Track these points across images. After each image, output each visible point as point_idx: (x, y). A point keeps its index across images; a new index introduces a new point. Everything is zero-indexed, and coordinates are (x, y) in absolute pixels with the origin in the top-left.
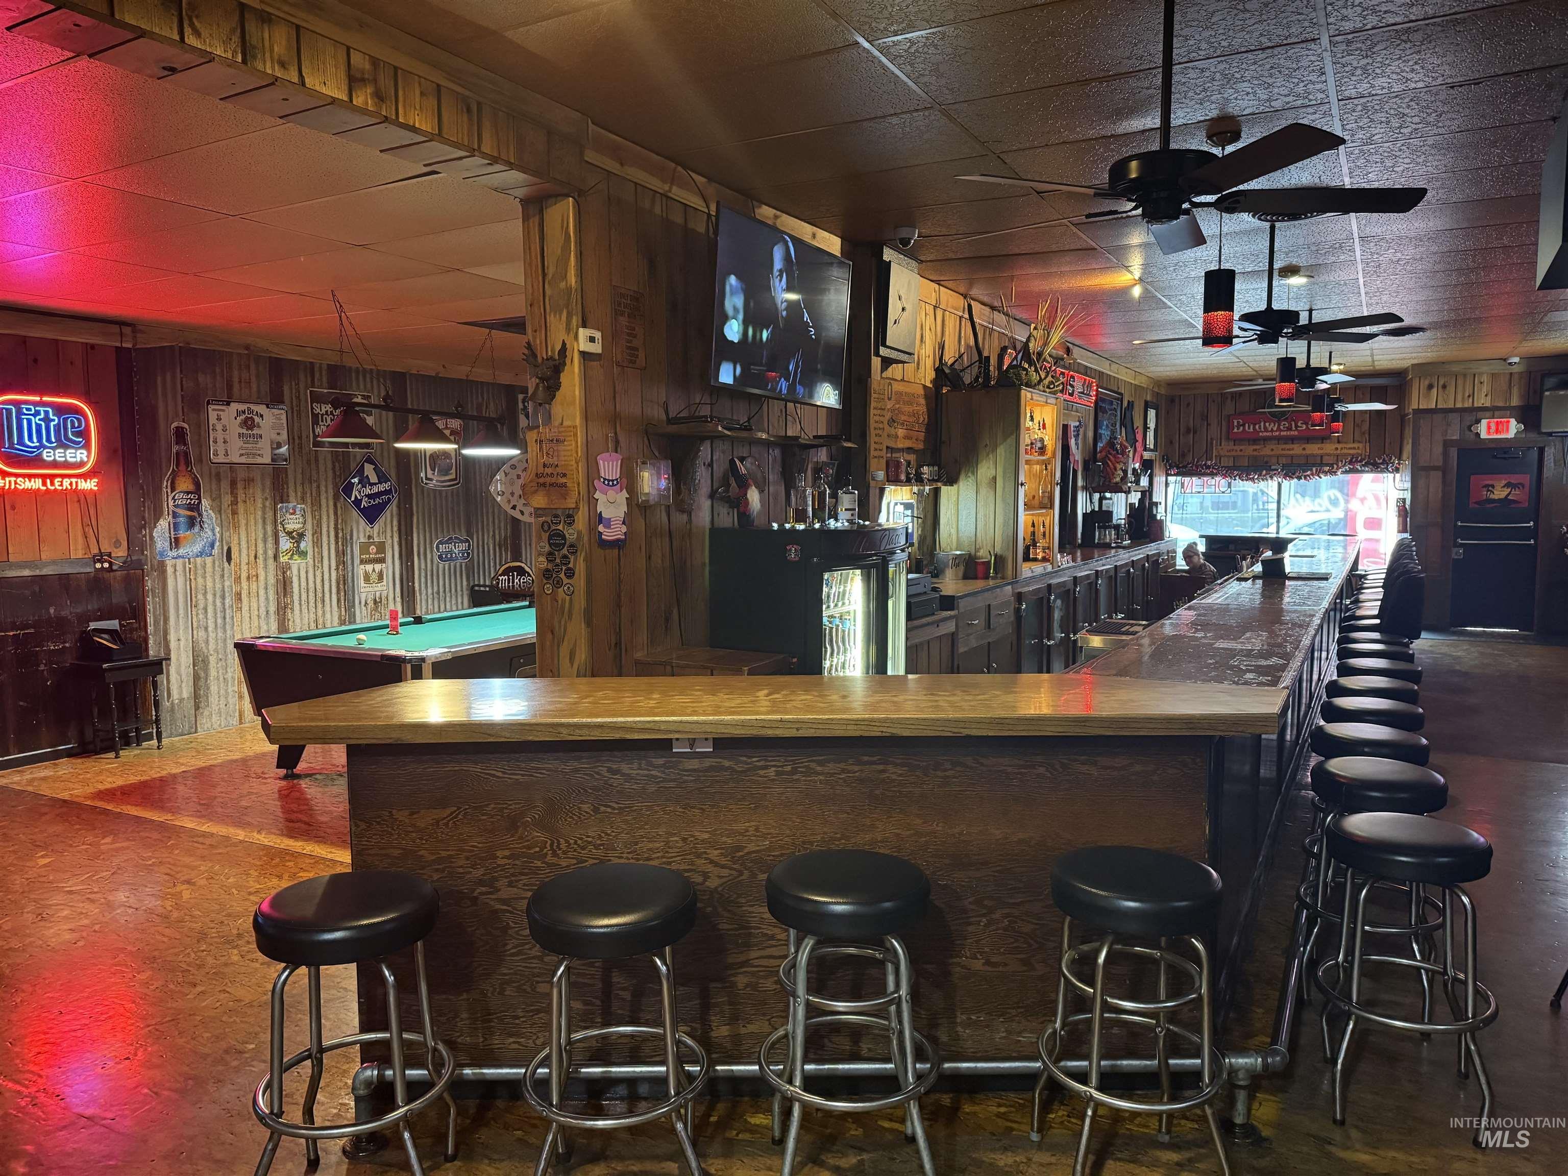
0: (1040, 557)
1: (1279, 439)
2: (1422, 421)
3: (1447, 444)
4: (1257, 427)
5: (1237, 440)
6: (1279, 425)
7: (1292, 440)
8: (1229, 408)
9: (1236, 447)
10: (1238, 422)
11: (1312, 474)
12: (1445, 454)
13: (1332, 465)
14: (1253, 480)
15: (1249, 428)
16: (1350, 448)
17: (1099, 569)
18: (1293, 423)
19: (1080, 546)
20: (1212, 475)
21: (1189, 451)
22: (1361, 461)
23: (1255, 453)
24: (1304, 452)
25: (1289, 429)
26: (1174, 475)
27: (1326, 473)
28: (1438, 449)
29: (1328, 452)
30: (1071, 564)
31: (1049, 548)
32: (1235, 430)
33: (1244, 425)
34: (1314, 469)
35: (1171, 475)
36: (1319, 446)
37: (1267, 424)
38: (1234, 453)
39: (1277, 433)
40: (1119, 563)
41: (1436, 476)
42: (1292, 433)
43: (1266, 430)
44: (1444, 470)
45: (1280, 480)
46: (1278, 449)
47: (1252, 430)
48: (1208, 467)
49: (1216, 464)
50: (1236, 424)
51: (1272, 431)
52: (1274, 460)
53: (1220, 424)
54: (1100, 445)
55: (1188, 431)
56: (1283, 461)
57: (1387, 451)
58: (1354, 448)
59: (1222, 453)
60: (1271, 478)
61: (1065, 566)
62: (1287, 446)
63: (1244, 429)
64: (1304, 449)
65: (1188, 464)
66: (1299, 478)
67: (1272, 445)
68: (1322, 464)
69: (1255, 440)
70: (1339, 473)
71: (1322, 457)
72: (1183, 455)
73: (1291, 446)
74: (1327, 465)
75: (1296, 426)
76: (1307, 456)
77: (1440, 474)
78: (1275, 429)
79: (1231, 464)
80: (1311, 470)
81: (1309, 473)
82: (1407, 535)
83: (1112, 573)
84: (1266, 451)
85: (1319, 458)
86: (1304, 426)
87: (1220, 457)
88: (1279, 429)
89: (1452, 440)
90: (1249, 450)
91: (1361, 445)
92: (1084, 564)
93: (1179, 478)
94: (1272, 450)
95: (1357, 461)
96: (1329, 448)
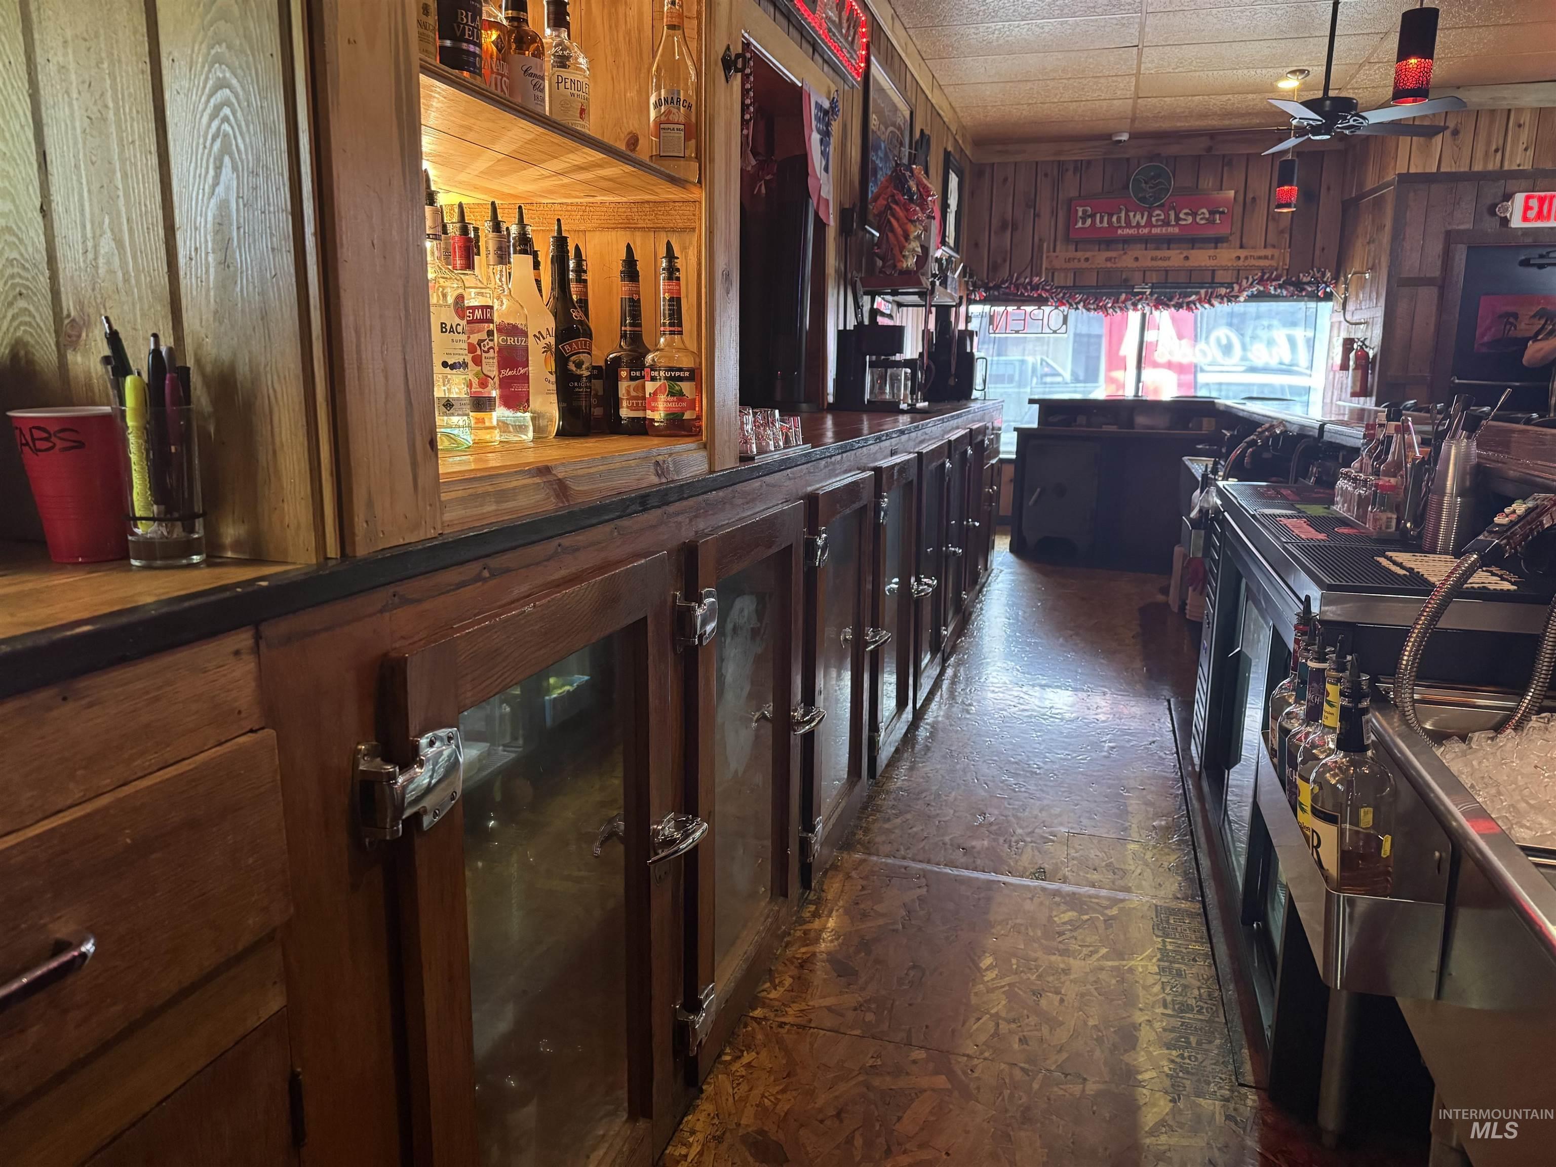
0: (658, 415)
1: (1147, 241)
2: (1411, 195)
3: (1450, 238)
4: (1114, 219)
5: (1078, 241)
6: (1150, 216)
7: (1168, 242)
8: (1070, 188)
9: (1079, 254)
10: (1084, 212)
11: (1200, 301)
12: (1447, 256)
13: (1230, 286)
14: (1104, 308)
15: (1101, 221)
16: (1260, 258)
17: (885, 463)
18: (1172, 213)
19: (831, 408)
20: (1041, 302)
21: (1005, 261)
22: (1277, 278)
23: (1109, 265)
24: (1188, 264)
25: (1166, 223)
26: (983, 301)
27: (1221, 298)
28: (1436, 248)
29: (1224, 264)
30: (799, 449)
31: (693, 375)
32: (1080, 225)
33: (1093, 216)
34: (1203, 291)
35: (975, 302)
36: (1211, 252)
37: (1132, 214)
38: (1075, 265)
39: (1146, 231)
40: (926, 448)
41: (1427, 296)
42: (1170, 230)
43: (1128, 225)
44: (1442, 284)
45: (1147, 310)
46: (1146, 257)
47: (1105, 224)
48: (1035, 288)
49: (1046, 281)
50: (1080, 214)
51: (1138, 226)
52: (1138, 276)
53: (1054, 213)
54: (873, 189)
55: (1003, 227)
56: (1154, 278)
57: (1317, 262)
58: (1266, 257)
59: (1057, 264)
60: (1135, 305)
61: (777, 456)
62: (1159, 254)
63: (1094, 222)
64: (1187, 258)
65: (1003, 282)
66: (1179, 306)
67: (1137, 251)
68: (1213, 284)
69: (1109, 241)
70: (1242, 299)
71: (1214, 271)
72: (994, 268)
73: (1167, 253)
74: (1222, 285)
75: (1178, 219)
76: (1190, 271)
77: (1434, 291)
78: (1143, 223)
79: (1070, 283)
80: (1197, 293)
81: (1193, 297)
82: (1369, 403)
83: (913, 474)
84: (1127, 260)
85: (1210, 273)
86: (1190, 220)
87: (1052, 271)
88: (1149, 224)
89: (1458, 231)
90: (1100, 258)
91: (1276, 252)
92: (844, 450)
93: (987, 308)
94: (1137, 259)
95: (1270, 279)
96: (1226, 256)
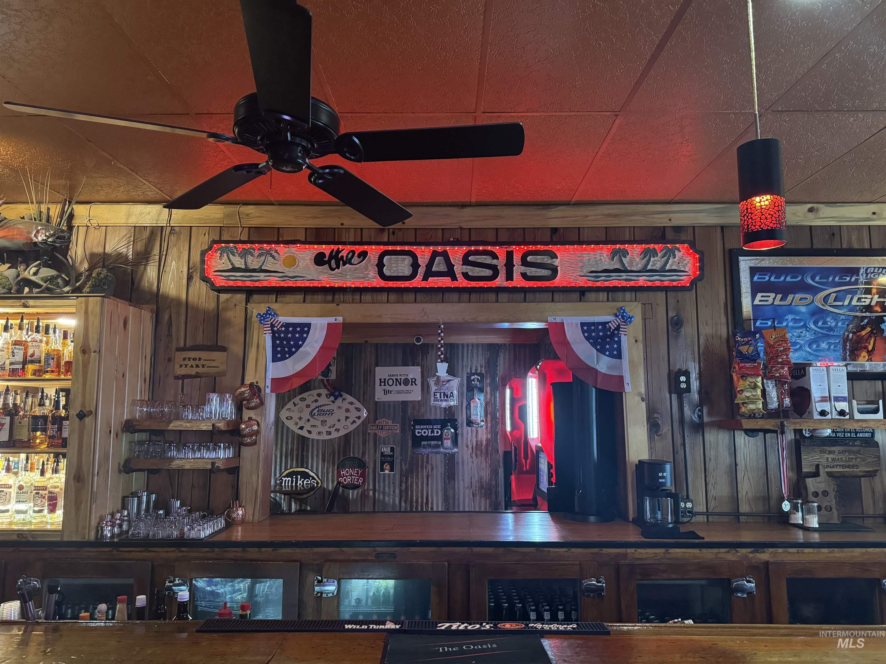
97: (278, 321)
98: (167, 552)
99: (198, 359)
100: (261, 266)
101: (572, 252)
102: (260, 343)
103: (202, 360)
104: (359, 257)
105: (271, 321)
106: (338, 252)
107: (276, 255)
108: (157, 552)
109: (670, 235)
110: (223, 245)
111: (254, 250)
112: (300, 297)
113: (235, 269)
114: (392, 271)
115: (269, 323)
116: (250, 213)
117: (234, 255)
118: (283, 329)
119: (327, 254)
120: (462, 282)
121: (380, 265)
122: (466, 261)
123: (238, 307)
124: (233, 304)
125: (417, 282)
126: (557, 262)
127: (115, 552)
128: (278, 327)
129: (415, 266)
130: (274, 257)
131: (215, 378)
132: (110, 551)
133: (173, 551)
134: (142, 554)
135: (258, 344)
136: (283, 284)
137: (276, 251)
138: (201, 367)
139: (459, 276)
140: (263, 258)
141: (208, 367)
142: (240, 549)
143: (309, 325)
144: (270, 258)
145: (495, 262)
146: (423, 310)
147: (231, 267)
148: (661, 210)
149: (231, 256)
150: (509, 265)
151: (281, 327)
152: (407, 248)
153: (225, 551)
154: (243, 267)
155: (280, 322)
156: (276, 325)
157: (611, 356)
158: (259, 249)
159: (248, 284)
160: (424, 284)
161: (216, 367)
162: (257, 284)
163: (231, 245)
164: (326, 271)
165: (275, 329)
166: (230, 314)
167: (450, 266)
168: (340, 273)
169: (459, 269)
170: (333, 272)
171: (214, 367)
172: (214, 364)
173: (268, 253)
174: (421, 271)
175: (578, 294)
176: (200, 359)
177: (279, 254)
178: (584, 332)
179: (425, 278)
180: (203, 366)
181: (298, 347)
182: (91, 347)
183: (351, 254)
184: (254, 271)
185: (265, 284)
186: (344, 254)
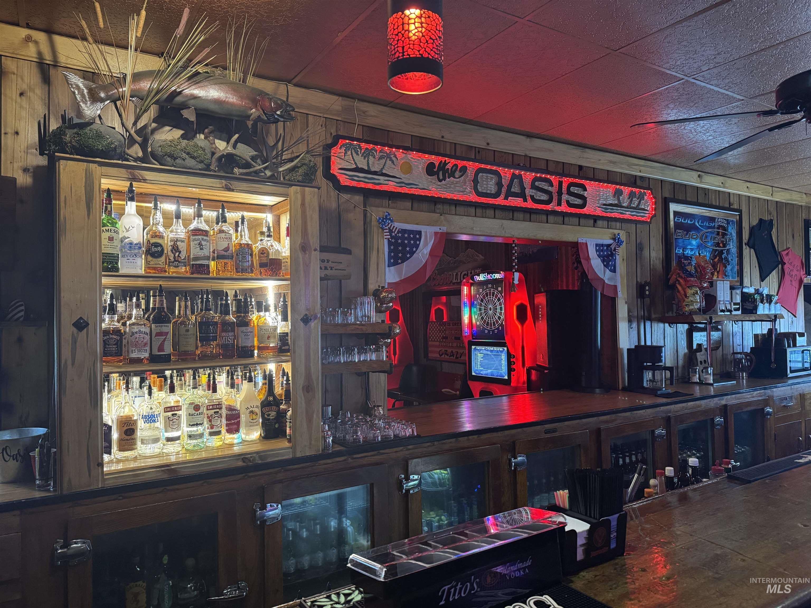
97: (394, 226)
98: (396, 452)
99: (326, 261)
100: (382, 169)
101: (593, 188)
102: (379, 248)
103: (330, 262)
104: (460, 172)
105: (389, 226)
106: (445, 164)
107: (394, 159)
108: (388, 453)
109: (639, 182)
110: (347, 141)
111: (376, 151)
112: (409, 204)
113: (357, 170)
114: (483, 188)
115: (387, 228)
116: (366, 111)
117: (358, 154)
118: (400, 235)
119: (437, 164)
120: (529, 204)
121: (475, 181)
122: (533, 187)
123: (357, 209)
124: (353, 205)
125: (500, 201)
126: (586, 194)
127: (350, 460)
128: (396, 233)
129: (499, 185)
130: (393, 162)
131: (341, 281)
132: (345, 460)
133: (401, 450)
134: (374, 457)
135: (378, 248)
136: (399, 190)
137: (395, 156)
138: (329, 269)
139: (529, 198)
140: (384, 161)
141: (335, 269)
142: (453, 440)
143: (420, 233)
144: (389, 162)
145: (550, 189)
146: (502, 226)
147: (354, 166)
148: (637, 163)
149: (354, 155)
150: (560, 193)
151: (398, 233)
152: (494, 168)
153: (443, 443)
154: (366, 168)
155: (396, 228)
156: (393, 231)
157: (611, 271)
158: (380, 152)
159: (370, 186)
160: (504, 203)
161: (343, 270)
162: (377, 187)
163: (355, 142)
164: (434, 181)
165: (393, 234)
166: (351, 216)
167: (523, 188)
168: (445, 185)
169: (529, 192)
170: (439, 183)
171: (341, 270)
172: (341, 266)
173: (388, 156)
174: (504, 190)
175: (592, 222)
176: (328, 261)
177: (397, 159)
178: (597, 251)
179: (506, 198)
180: (331, 269)
181: (412, 253)
182: (311, 244)
183: (455, 167)
184: (375, 173)
185: (385, 188)
186: (449, 166)
